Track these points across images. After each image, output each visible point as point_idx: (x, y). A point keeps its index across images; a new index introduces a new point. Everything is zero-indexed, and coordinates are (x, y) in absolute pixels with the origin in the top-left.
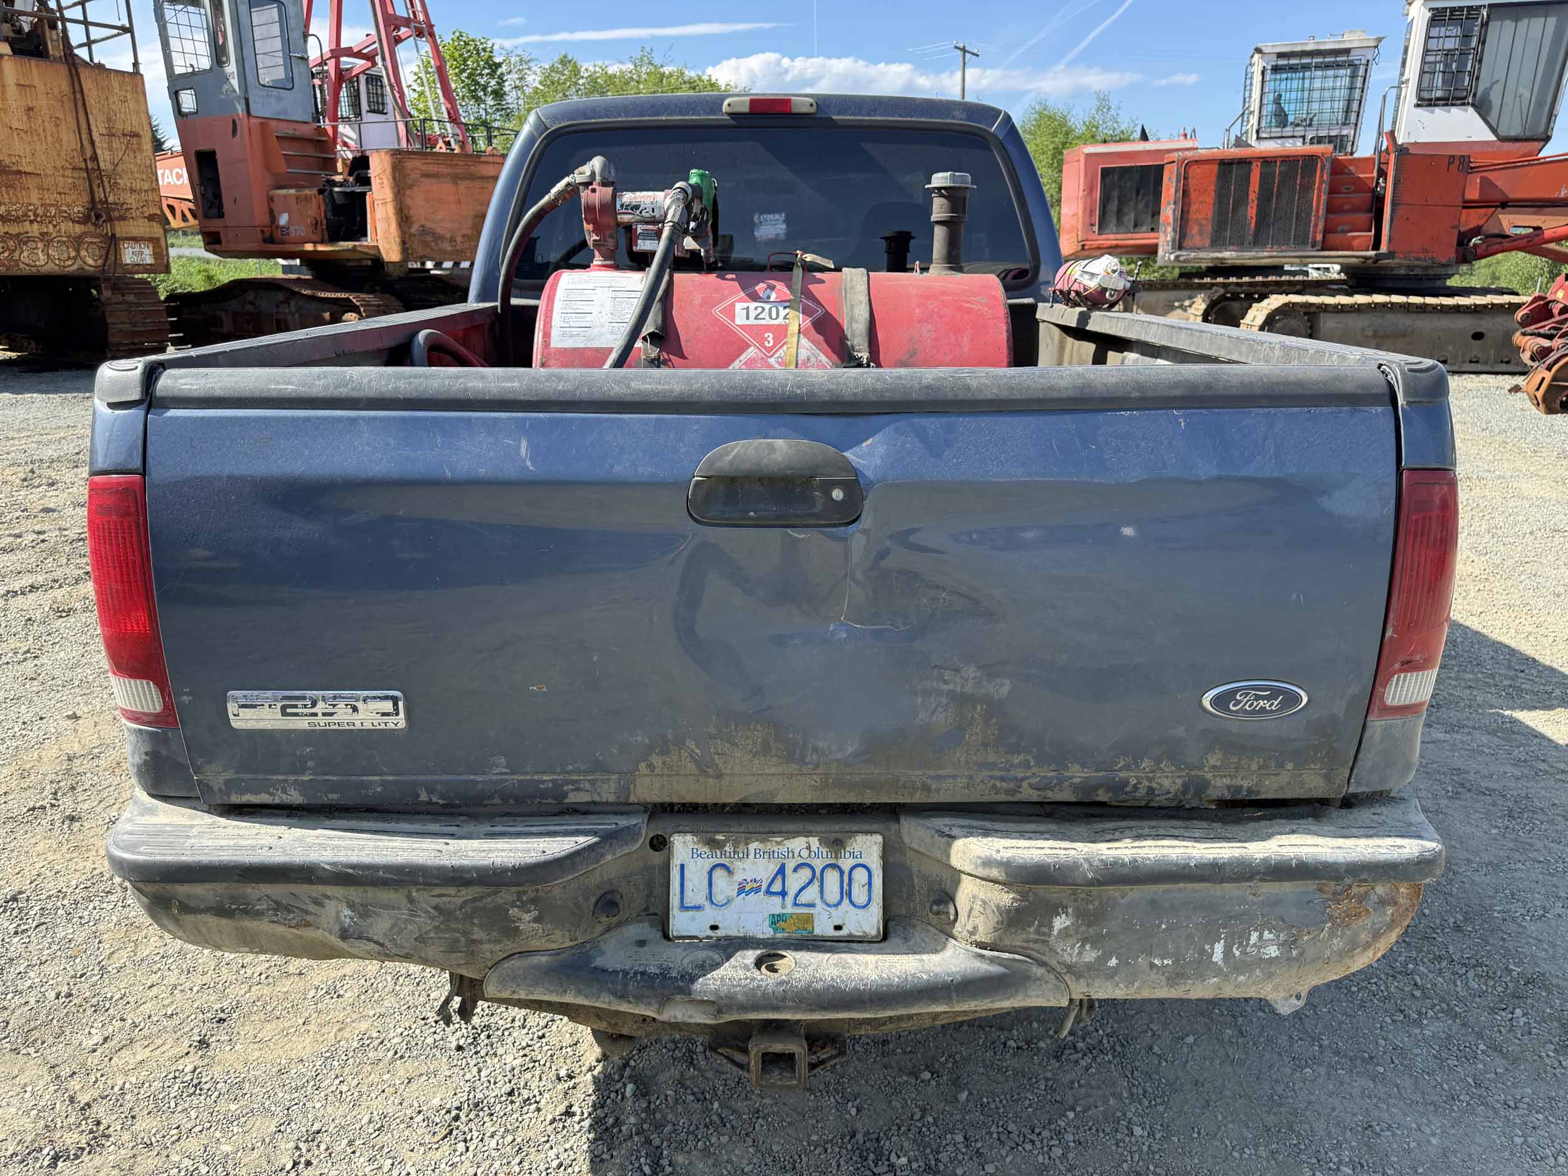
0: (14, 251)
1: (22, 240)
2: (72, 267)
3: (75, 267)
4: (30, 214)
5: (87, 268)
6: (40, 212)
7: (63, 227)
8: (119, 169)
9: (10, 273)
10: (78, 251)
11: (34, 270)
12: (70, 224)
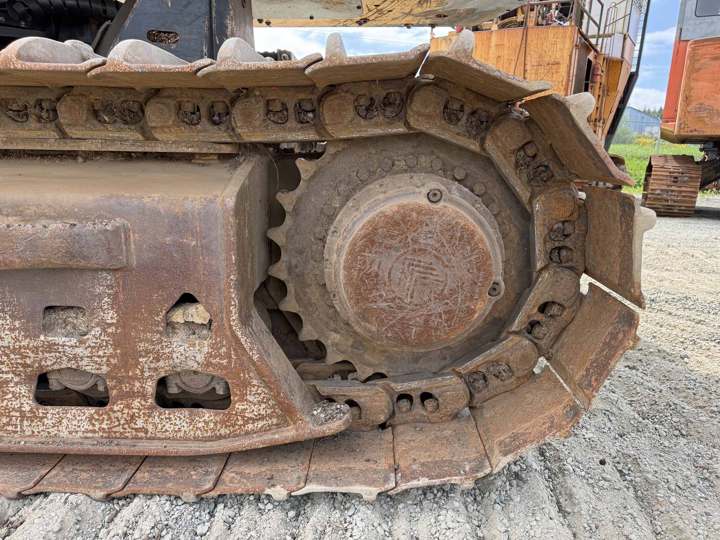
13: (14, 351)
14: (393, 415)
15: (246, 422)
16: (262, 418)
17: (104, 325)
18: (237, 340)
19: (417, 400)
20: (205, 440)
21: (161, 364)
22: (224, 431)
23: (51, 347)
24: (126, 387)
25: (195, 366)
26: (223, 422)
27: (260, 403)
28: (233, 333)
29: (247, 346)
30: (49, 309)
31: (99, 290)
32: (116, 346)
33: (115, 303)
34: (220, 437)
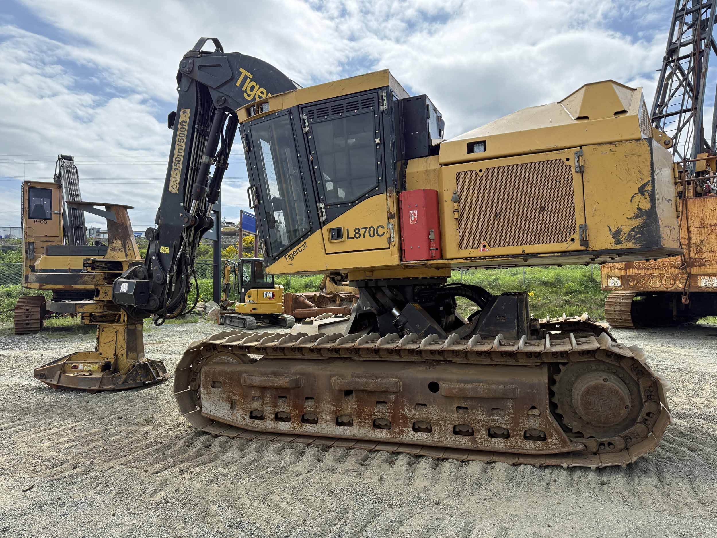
0: (647, 281)
1: (651, 276)
2: (672, 289)
3: (673, 288)
4: (657, 266)
5: (678, 288)
6: (661, 265)
7: (670, 270)
8: (704, 242)
9: (644, 290)
10: (675, 281)
11: (655, 289)
12: (674, 269)
13: (483, 421)
14: (598, 450)
15: (552, 445)
16: (556, 444)
17: (510, 414)
18: (548, 419)
19: (607, 445)
20: (539, 450)
21: (526, 426)
22: (544, 448)
23: (494, 420)
24: (515, 433)
25: (535, 427)
26: (544, 445)
27: (556, 440)
28: (547, 418)
29: (552, 422)
30: (493, 409)
31: (508, 404)
32: (513, 420)
33: (513, 408)
34: (544, 450)
